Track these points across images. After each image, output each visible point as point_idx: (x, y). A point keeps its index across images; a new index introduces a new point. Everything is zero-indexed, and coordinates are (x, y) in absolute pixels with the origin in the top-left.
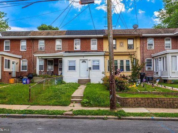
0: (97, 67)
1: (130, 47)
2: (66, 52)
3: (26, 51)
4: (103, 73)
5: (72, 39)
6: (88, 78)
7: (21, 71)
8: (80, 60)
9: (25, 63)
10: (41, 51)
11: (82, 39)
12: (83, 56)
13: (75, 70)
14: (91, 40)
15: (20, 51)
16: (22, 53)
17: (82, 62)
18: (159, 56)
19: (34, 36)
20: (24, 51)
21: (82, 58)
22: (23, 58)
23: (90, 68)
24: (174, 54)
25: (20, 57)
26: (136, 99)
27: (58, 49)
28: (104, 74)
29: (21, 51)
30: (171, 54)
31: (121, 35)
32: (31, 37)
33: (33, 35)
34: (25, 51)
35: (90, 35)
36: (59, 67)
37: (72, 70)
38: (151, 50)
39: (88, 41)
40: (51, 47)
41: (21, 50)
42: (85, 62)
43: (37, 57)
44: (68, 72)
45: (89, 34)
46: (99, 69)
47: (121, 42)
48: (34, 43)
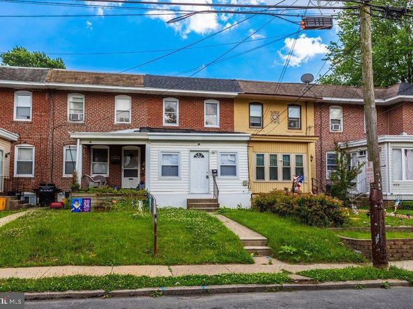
0: (230, 170)
1: (292, 124)
2: (142, 129)
3: (31, 123)
4: (245, 184)
5: (160, 97)
6: (211, 197)
7: (16, 175)
8: (191, 151)
9: (27, 155)
10: (74, 125)
11: (183, 99)
12: (199, 142)
13: (177, 175)
14: (205, 102)
15: (13, 122)
16: (17, 128)
17: (195, 157)
18: (359, 147)
19: (61, 82)
20: (25, 122)
21: (195, 147)
22: (20, 141)
23: (214, 172)
24: (397, 145)
25: (15, 137)
26: (393, 243)
27: (122, 120)
28: (247, 187)
29: (17, 122)
30: (393, 145)
31: (277, 96)
32: (50, 84)
33: (55, 82)
34: (27, 123)
35: (207, 90)
36: (123, 167)
37: (170, 175)
38: (337, 133)
39: (197, 104)
40: (102, 115)
41: (15, 119)
42: (203, 157)
43: (78, 140)
44: (159, 180)
45: (203, 89)
46: (235, 174)
47: (275, 112)
48: (56, 103)
